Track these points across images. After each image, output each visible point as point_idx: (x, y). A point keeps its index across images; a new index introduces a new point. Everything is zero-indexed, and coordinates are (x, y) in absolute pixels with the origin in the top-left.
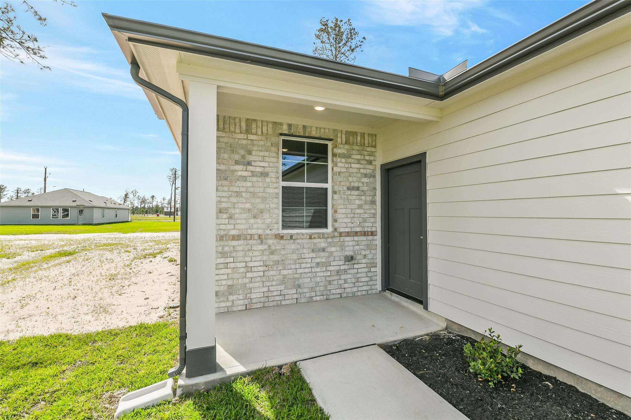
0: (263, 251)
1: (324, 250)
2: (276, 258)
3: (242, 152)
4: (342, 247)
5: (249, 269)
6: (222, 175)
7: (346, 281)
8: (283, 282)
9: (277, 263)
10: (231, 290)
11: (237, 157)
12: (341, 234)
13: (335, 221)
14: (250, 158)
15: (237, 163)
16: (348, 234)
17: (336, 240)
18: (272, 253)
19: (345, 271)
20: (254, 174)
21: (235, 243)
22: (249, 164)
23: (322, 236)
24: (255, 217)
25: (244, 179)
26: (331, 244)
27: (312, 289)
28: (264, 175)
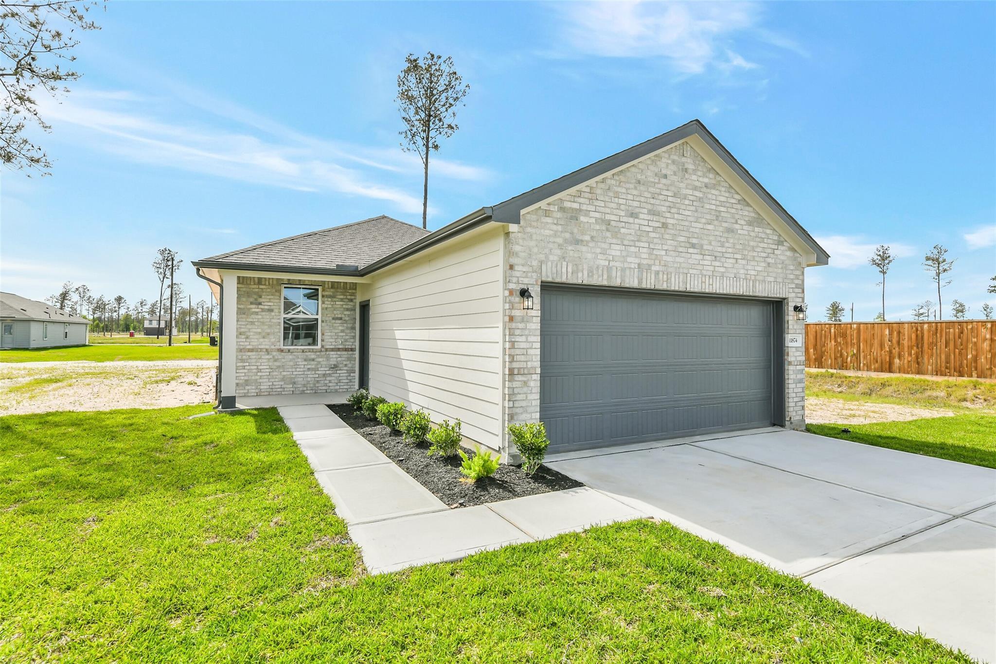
0: (269, 359)
1: (313, 360)
2: (277, 364)
3: (255, 297)
4: (328, 359)
5: (260, 371)
6: (240, 312)
7: (330, 381)
8: (283, 379)
9: (279, 367)
10: (247, 383)
11: (252, 300)
12: (327, 350)
13: (322, 340)
14: (260, 300)
15: (252, 303)
16: (332, 350)
17: (323, 353)
18: (276, 360)
19: (330, 375)
20: (263, 310)
21: (249, 354)
22: (260, 304)
23: (313, 351)
24: (264, 338)
25: (257, 313)
26: (318, 356)
27: (304, 386)
28: (271, 310)
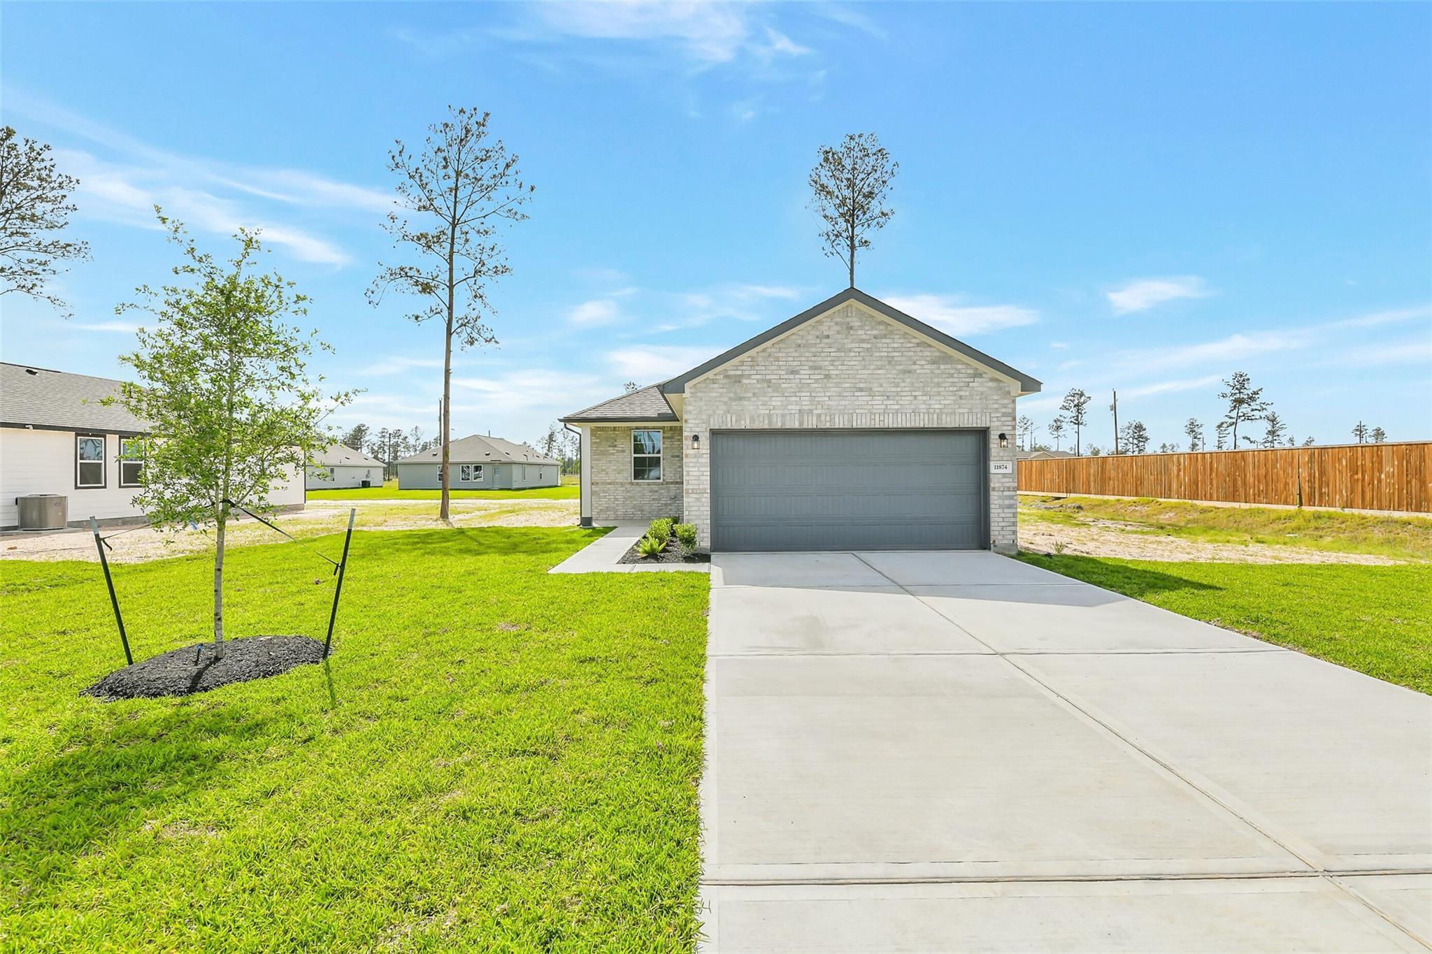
0: (623, 491)
1: (657, 491)
2: (629, 494)
4: (669, 490)
5: (617, 500)
6: (594, 453)
7: (671, 510)
8: (634, 507)
9: (630, 497)
10: (608, 509)
11: (609, 443)
12: (667, 483)
13: (664, 475)
14: (616, 443)
15: (609, 446)
16: (672, 483)
17: (665, 486)
18: (628, 492)
20: (618, 451)
21: (608, 486)
22: (615, 446)
23: (656, 484)
24: (619, 473)
25: (613, 454)
26: (661, 489)
27: (650, 512)
28: (623, 451)
